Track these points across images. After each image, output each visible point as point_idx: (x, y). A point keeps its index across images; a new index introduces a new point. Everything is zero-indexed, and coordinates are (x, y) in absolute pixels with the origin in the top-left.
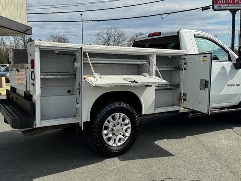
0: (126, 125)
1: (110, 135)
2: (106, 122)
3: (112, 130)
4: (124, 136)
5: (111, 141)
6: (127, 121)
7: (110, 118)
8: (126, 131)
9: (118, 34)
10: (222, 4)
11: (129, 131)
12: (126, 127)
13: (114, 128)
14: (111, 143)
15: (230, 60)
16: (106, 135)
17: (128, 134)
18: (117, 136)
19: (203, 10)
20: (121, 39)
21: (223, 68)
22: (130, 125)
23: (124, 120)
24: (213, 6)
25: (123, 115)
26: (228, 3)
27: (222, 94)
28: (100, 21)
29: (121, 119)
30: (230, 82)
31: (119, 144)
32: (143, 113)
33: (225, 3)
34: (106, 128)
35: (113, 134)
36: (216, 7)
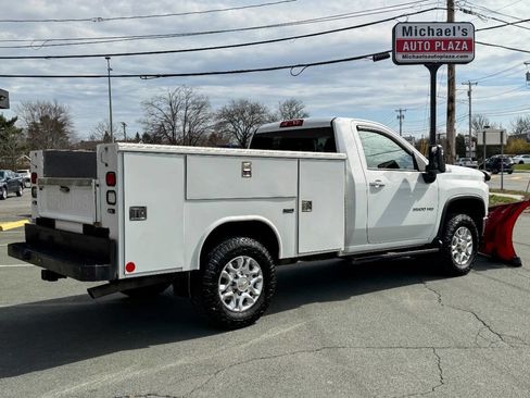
0: (254, 276)
1: (230, 293)
2: (224, 271)
3: (234, 284)
4: (251, 294)
5: (232, 303)
6: (257, 269)
7: (230, 265)
8: (255, 286)
9: (193, 103)
10: (411, 51)
11: (260, 286)
12: (255, 280)
13: (237, 281)
14: (231, 306)
15: (416, 168)
16: (224, 292)
17: (258, 292)
18: (240, 294)
19: (375, 60)
20: (201, 116)
21: (405, 181)
22: (260, 277)
23: (251, 268)
24: (393, 51)
25: (249, 259)
26: (423, 50)
27: (404, 224)
28: (158, 76)
29: (247, 266)
30: (417, 205)
31: (244, 308)
32: (281, 257)
33: (417, 50)
34: (224, 281)
35: (235, 291)
36: (399, 57)
